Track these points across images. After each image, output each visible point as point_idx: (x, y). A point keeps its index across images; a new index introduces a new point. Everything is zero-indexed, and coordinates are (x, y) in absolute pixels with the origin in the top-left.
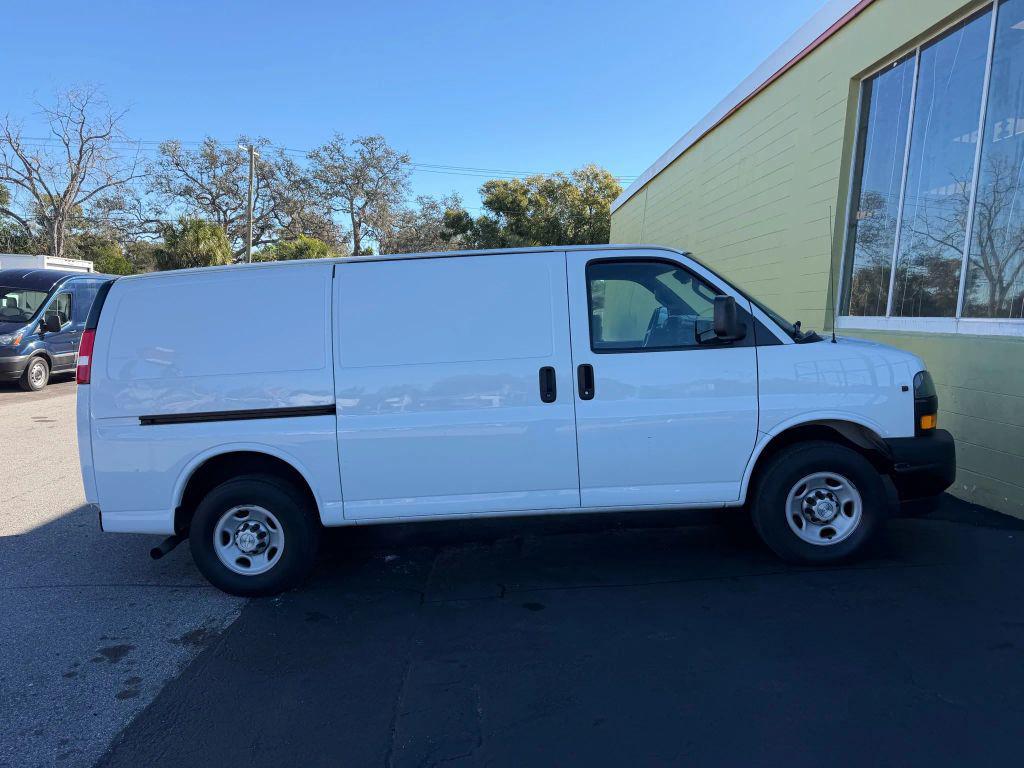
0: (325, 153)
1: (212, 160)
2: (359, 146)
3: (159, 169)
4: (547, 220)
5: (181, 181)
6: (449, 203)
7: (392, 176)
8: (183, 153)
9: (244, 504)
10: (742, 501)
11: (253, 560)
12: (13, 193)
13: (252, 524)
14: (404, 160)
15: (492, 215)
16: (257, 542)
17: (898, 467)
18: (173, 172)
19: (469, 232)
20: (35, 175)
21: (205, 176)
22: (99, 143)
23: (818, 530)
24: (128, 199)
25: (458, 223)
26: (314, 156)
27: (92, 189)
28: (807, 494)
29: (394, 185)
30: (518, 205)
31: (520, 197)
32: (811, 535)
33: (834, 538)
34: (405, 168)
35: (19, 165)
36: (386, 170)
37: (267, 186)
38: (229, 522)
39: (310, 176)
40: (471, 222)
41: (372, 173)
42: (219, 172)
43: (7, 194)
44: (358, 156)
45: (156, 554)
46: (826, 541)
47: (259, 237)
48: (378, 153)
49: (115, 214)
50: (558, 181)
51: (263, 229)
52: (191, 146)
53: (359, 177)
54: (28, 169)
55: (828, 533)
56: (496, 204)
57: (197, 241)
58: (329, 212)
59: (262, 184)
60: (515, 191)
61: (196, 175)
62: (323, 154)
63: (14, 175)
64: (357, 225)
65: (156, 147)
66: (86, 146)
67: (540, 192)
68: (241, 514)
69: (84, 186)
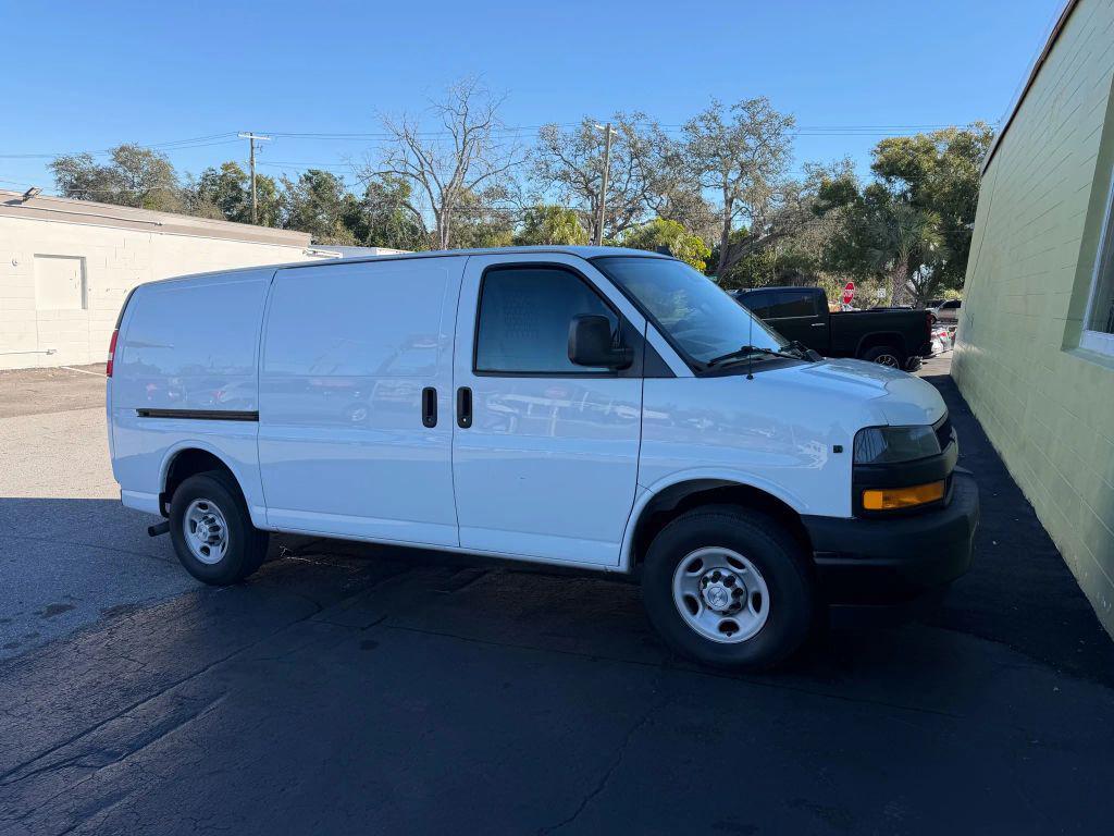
0: (702, 124)
1: (587, 141)
2: (739, 111)
3: (536, 154)
4: (954, 184)
5: (558, 166)
6: (839, 169)
7: (772, 143)
8: (560, 136)
9: (203, 497)
10: (623, 567)
11: (213, 549)
12: (412, 186)
13: (210, 516)
14: (788, 123)
15: (882, 181)
16: (209, 534)
17: (818, 556)
18: (551, 156)
19: (850, 205)
20: (427, 168)
21: (579, 159)
22: (481, 133)
23: (718, 620)
24: (510, 188)
25: (839, 193)
26: (691, 128)
27: (474, 180)
28: (705, 572)
29: (773, 153)
30: (917, 168)
31: (922, 157)
32: (706, 625)
33: (734, 635)
34: (787, 132)
35: (413, 160)
36: (764, 137)
37: (640, 164)
38: (195, 512)
39: (682, 151)
40: (853, 192)
41: (751, 142)
42: (595, 153)
43: (408, 188)
44: (737, 124)
45: (152, 532)
46: (723, 638)
47: (627, 219)
48: (760, 118)
49: (498, 204)
50: (975, 133)
51: (631, 212)
52: (569, 129)
53: (734, 147)
54: (422, 164)
55: (728, 627)
56: (887, 168)
57: (552, 228)
58: (698, 190)
59: (635, 161)
60: (917, 150)
61: (571, 159)
62: (698, 124)
63: (410, 170)
64: (729, 202)
65: (536, 132)
66: (469, 137)
67: (951, 149)
68: (203, 506)
69: (468, 177)
